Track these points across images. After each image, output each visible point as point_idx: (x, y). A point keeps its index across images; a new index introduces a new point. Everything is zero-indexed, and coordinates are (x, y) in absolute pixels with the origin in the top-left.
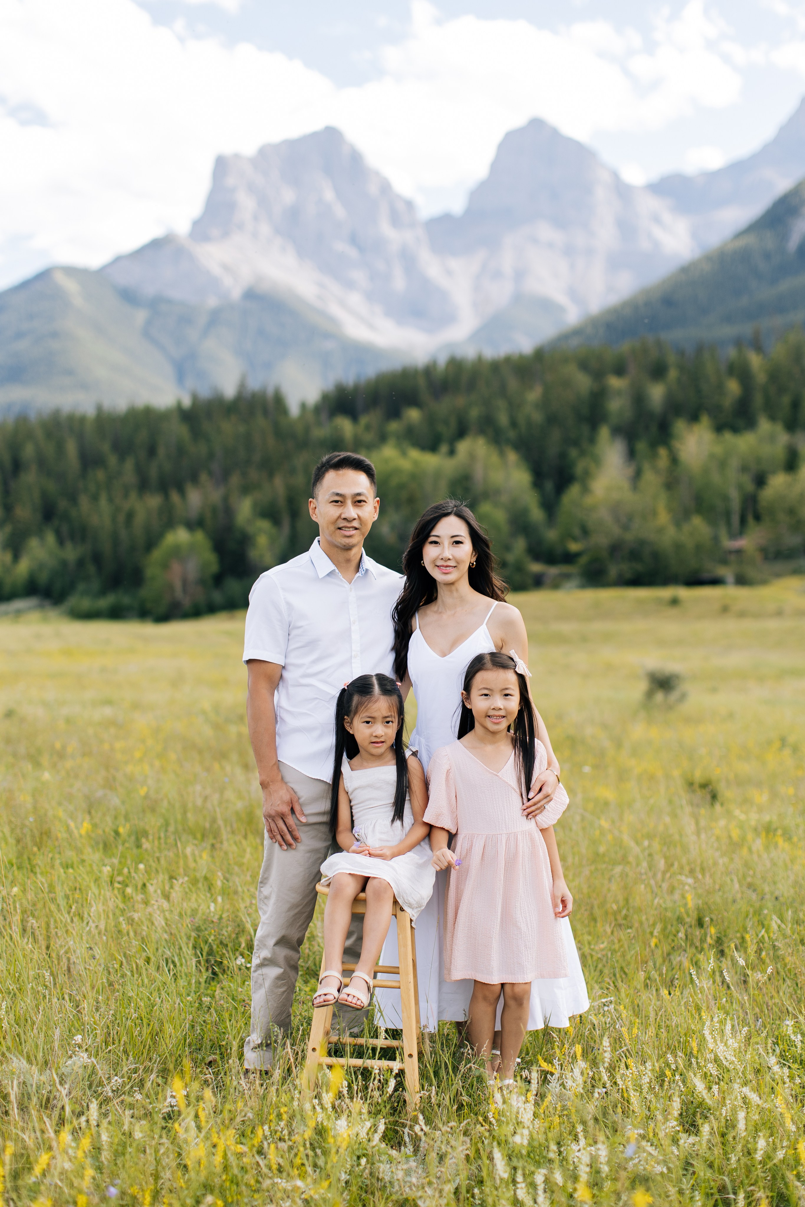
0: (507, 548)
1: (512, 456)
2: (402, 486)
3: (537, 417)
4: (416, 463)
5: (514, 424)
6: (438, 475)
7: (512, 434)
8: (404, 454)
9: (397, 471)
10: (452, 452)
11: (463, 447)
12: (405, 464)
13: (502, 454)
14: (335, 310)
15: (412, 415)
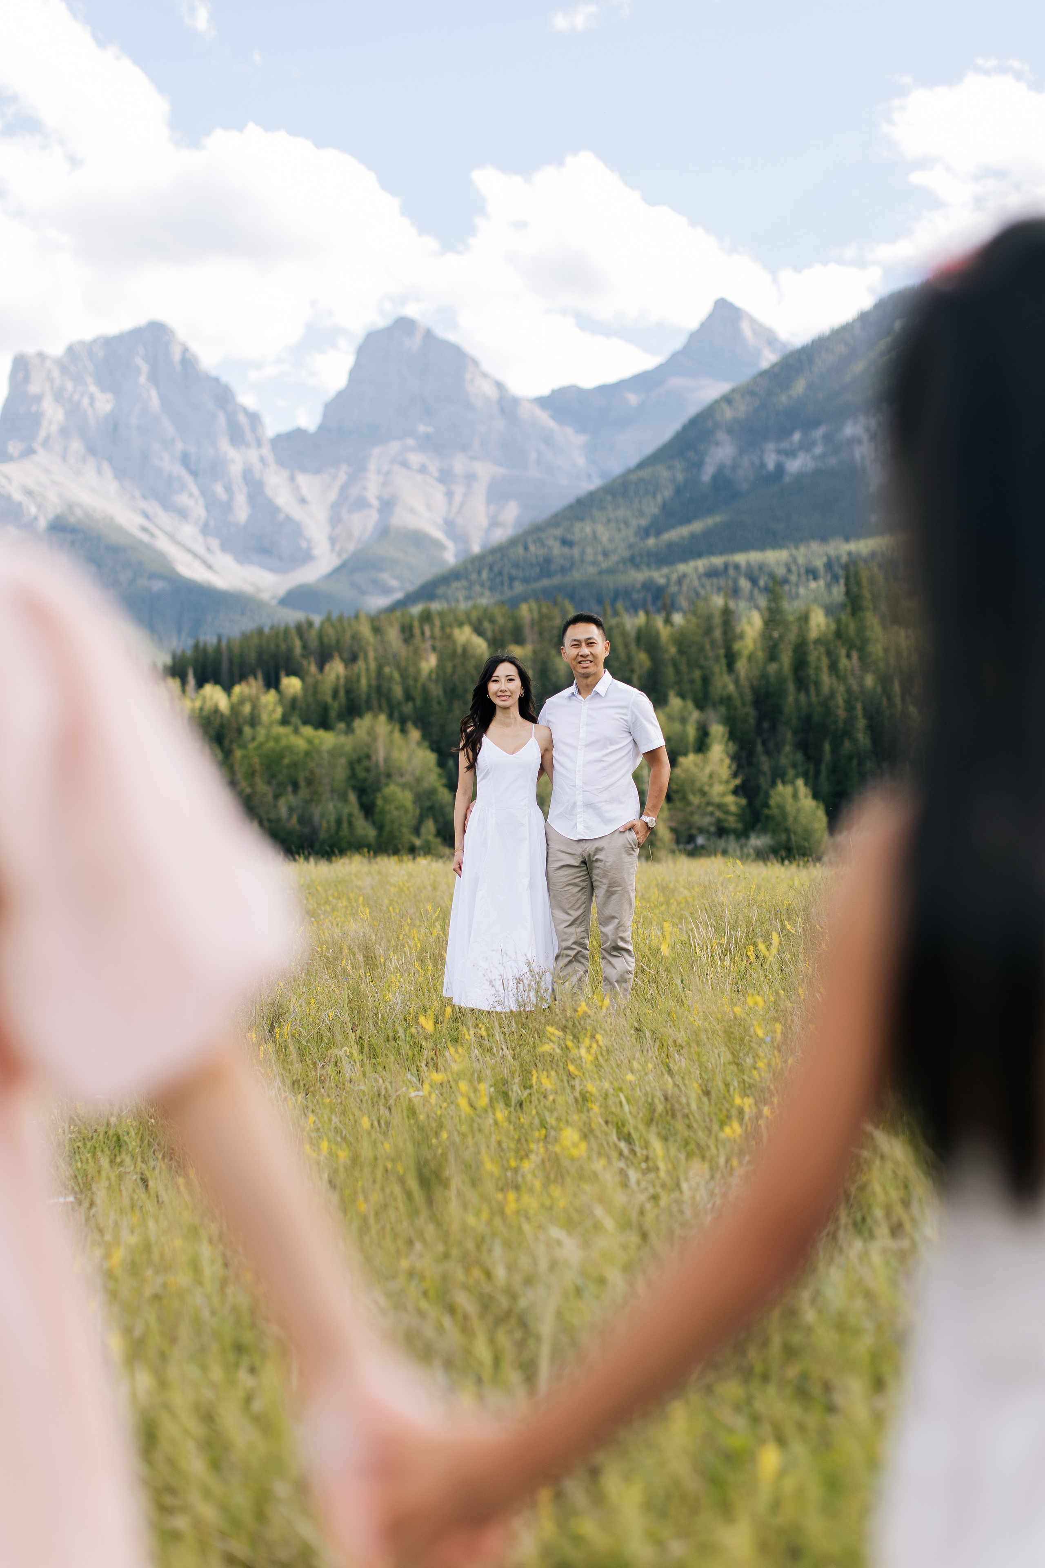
0: (417, 831)
1: (415, 734)
2: (294, 765)
3: (436, 691)
4: (310, 741)
5: (408, 697)
6: (334, 753)
7: (408, 708)
8: (296, 731)
9: (289, 748)
10: (350, 730)
11: (362, 725)
12: (300, 743)
13: (403, 731)
14: (163, 544)
15: (292, 684)
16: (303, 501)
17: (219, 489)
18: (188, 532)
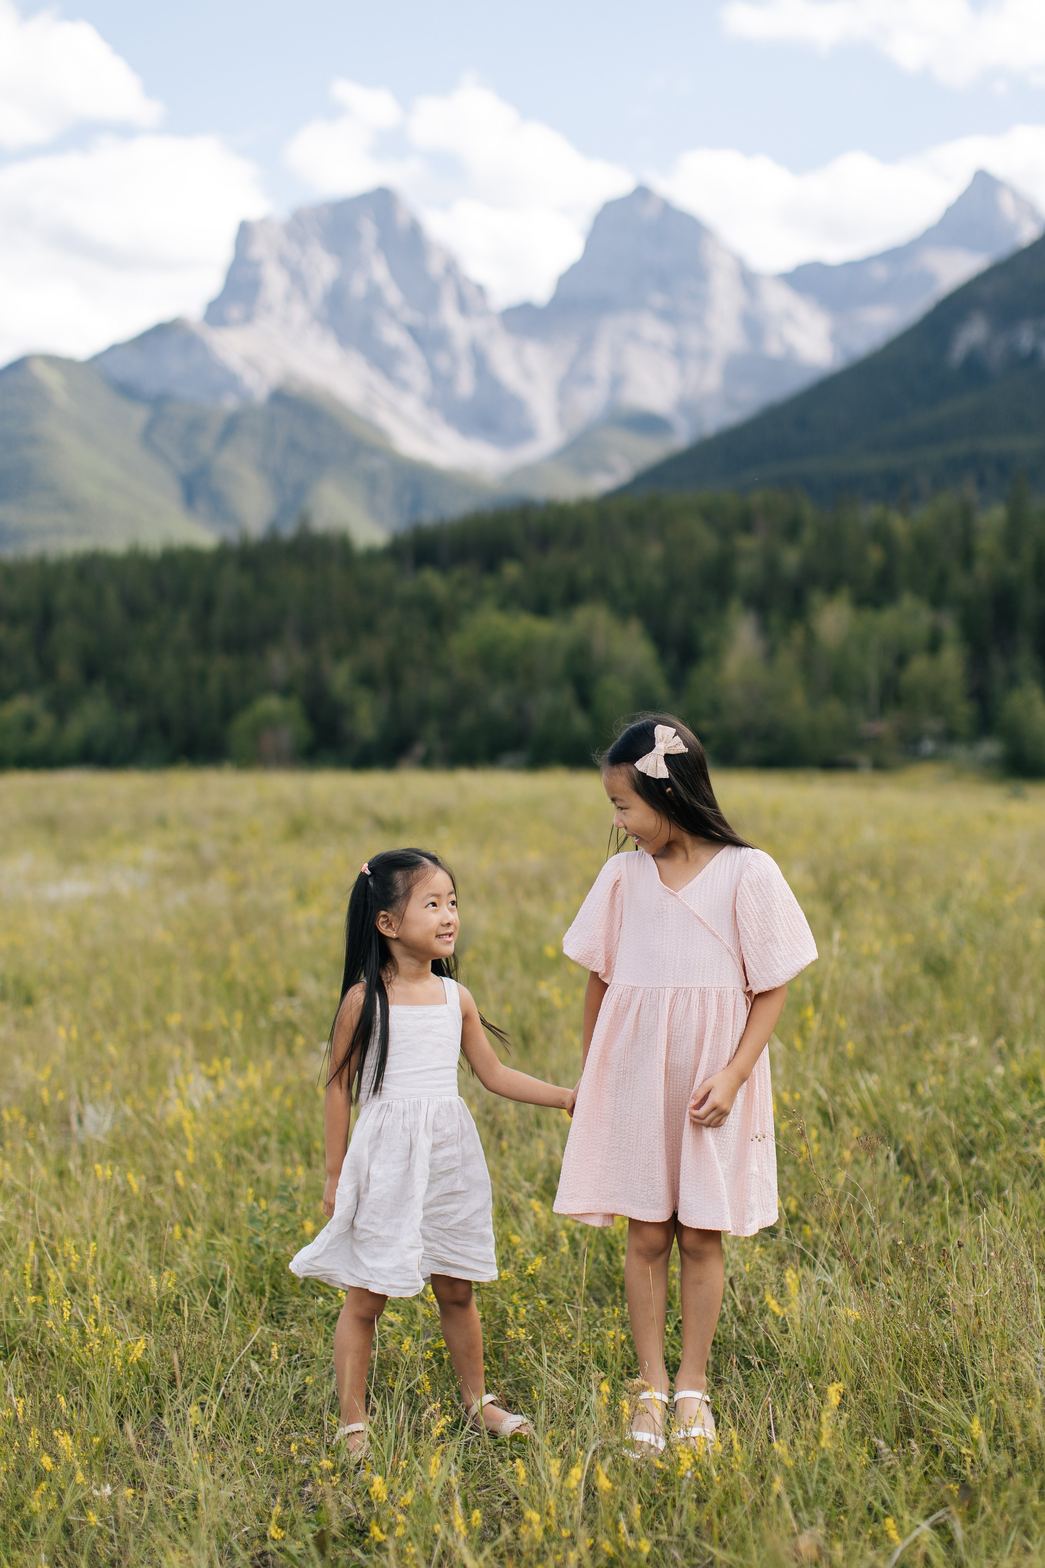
1: (635, 628)
2: (511, 656)
3: (658, 581)
4: (527, 630)
5: (630, 587)
6: (552, 644)
7: (629, 598)
8: (513, 619)
9: (505, 638)
10: (567, 620)
11: (580, 615)
12: (514, 632)
14: (384, 419)
15: (512, 571)
16: (528, 375)
17: (443, 362)
18: (411, 405)
